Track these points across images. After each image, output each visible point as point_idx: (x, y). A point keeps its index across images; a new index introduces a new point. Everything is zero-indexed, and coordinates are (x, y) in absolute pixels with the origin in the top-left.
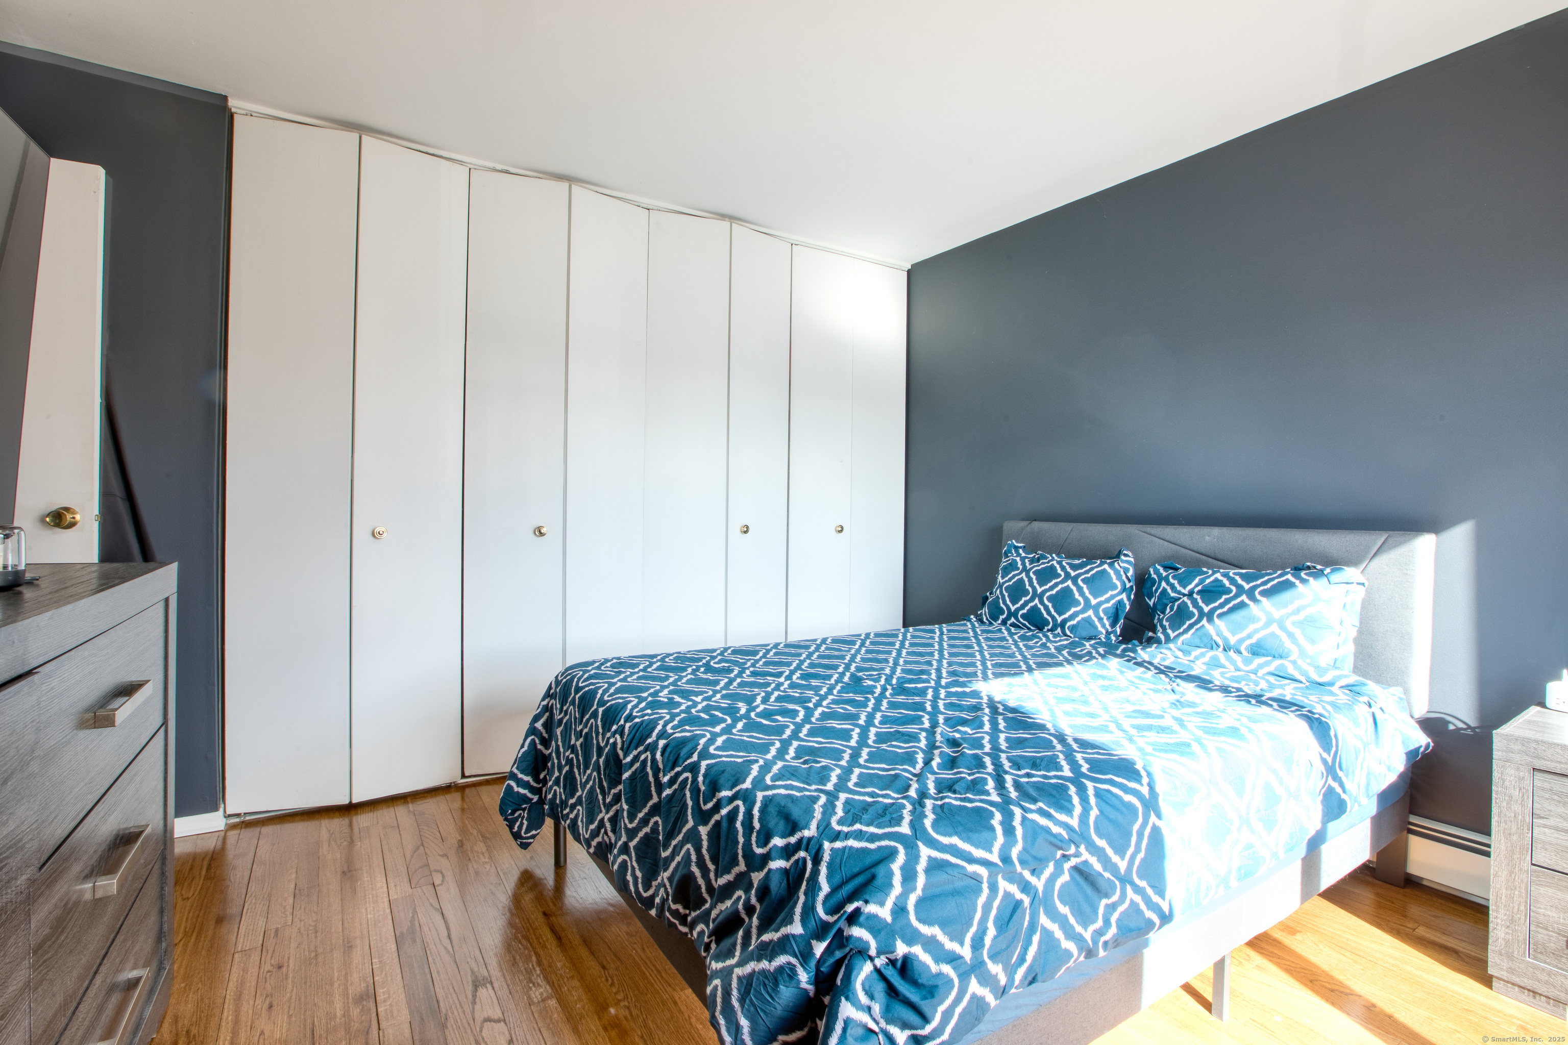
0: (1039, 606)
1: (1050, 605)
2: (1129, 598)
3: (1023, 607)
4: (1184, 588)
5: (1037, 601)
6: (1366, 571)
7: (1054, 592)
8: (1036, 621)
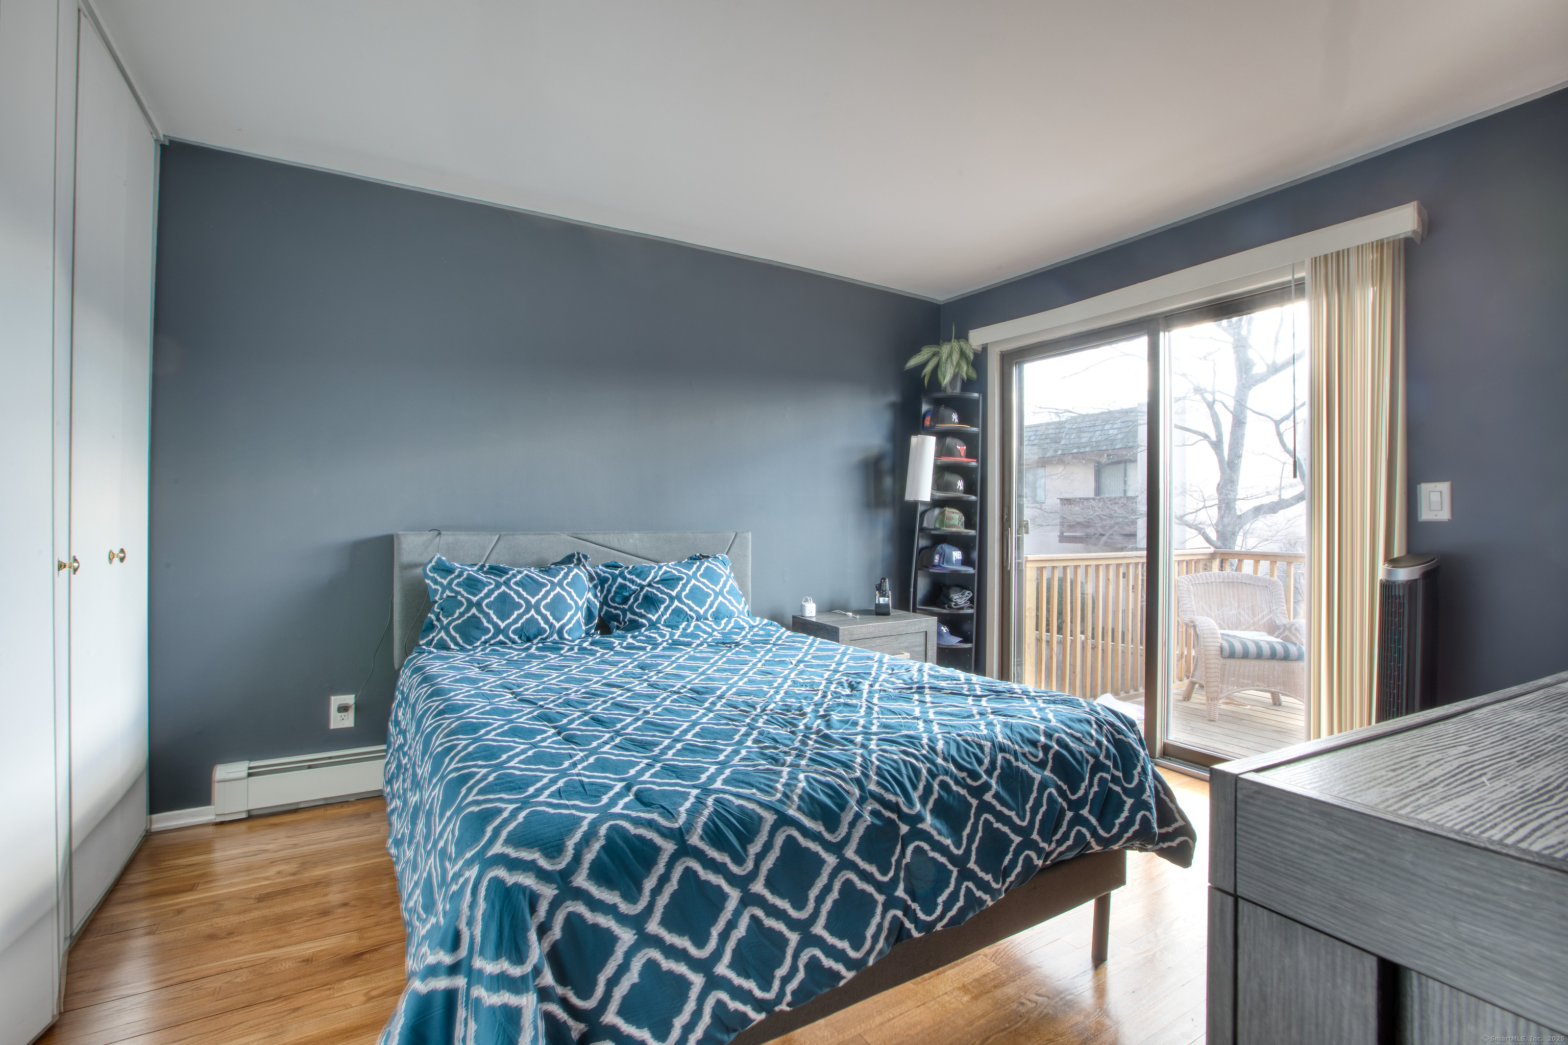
0: (536, 616)
1: (548, 614)
2: (596, 596)
3: (515, 620)
4: (644, 580)
5: (533, 612)
6: (729, 553)
7: (548, 600)
8: (528, 634)
